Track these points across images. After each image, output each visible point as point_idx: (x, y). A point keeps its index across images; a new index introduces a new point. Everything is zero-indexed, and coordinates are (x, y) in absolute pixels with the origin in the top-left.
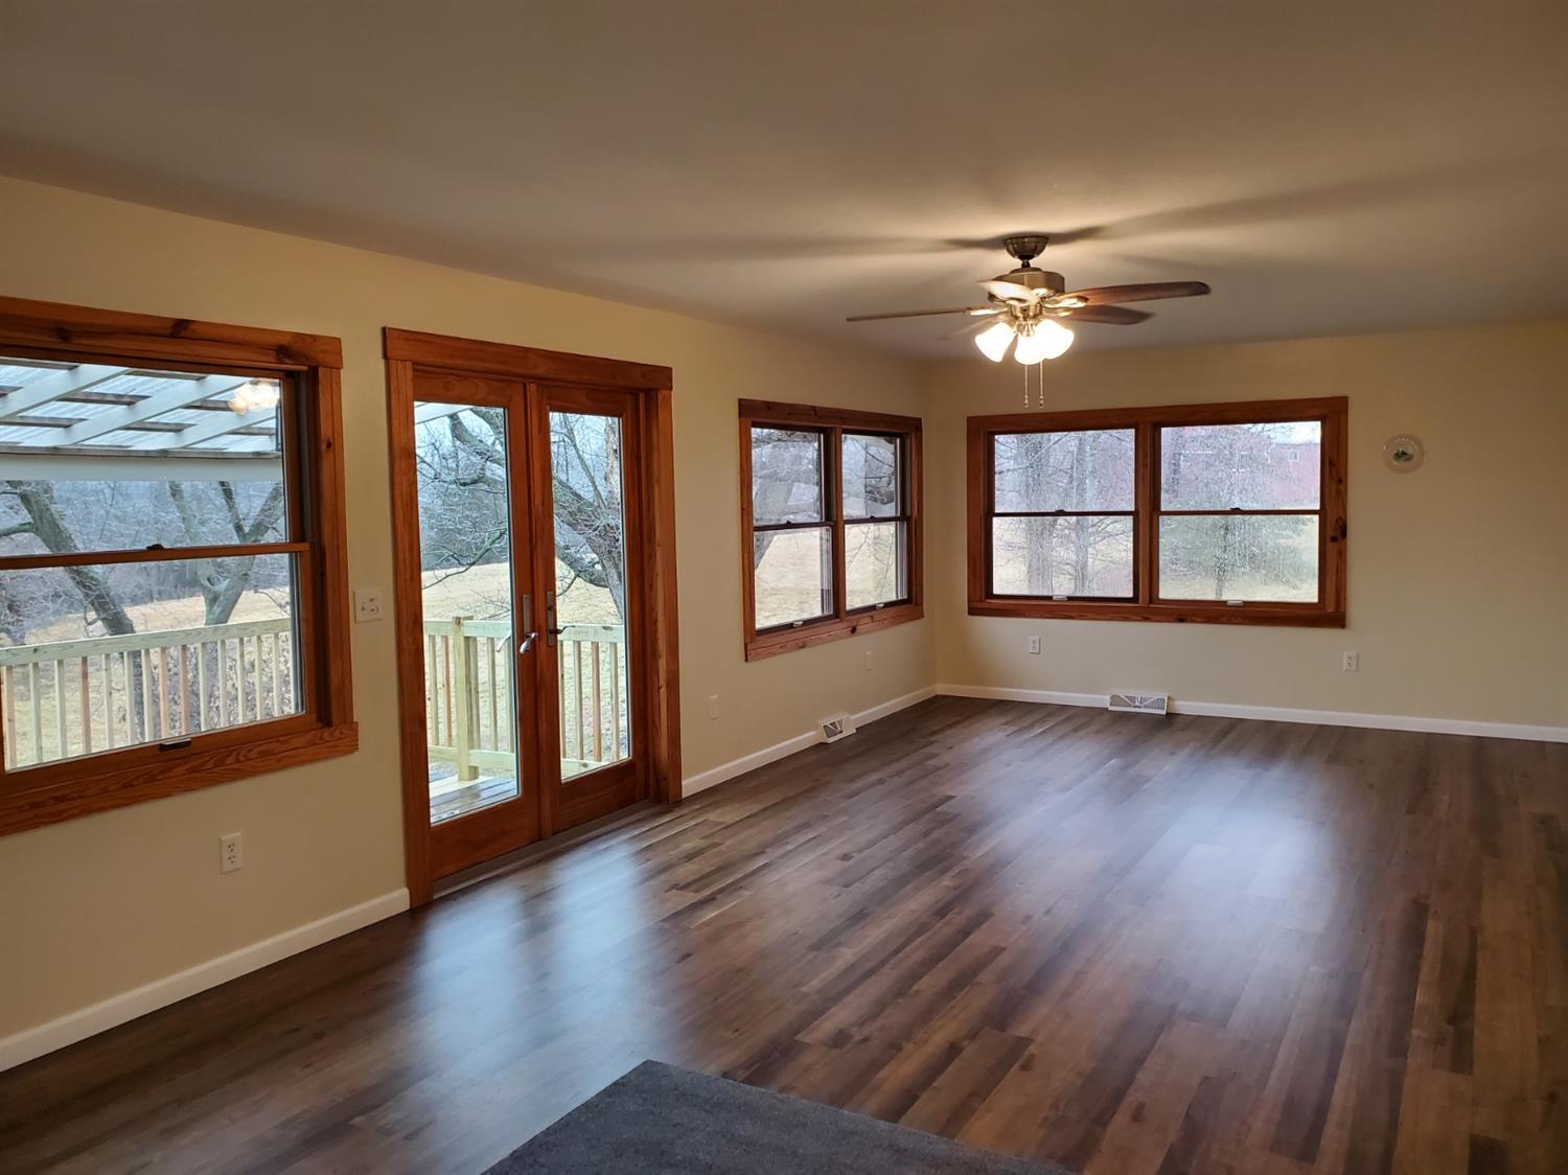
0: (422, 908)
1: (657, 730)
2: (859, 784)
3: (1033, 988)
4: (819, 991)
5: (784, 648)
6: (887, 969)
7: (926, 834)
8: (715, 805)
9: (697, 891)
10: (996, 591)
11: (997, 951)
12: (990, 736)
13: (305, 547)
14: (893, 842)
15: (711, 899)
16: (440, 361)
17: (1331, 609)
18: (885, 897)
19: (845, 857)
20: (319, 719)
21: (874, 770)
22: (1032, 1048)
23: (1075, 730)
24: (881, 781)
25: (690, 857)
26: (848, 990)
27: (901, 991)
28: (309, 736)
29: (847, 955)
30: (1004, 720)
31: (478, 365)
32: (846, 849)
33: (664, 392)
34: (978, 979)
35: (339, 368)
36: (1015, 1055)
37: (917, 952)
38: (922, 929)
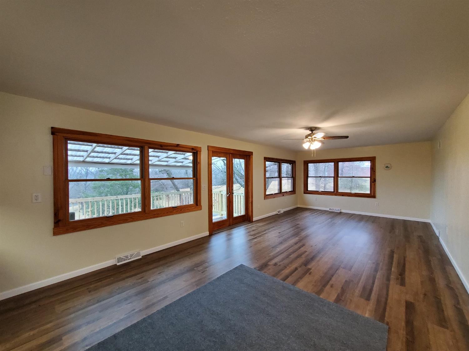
0: (211, 235)
1: (249, 210)
2: (283, 221)
3: (313, 259)
4: (273, 255)
5: (271, 198)
6: (285, 253)
7: (294, 230)
8: (259, 222)
9: (254, 236)
10: (309, 190)
11: (306, 252)
12: (307, 214)
13: (195, 178)
14: (288, 231)
15: (256, 238)
16: (216, 151)
17: (372, 194)
18: (285, 240)
19: (279, 233)
20: (196, 205)
21: (286, 219)
22: (311, 270)
23: (322, 214)
24: (287, 221)
25: (253, 231)
26: (277, 256)
27: (288, 257)
28: (194, 207)
29: (278, 249)
30: (310, 212)
31: (222, 151)
32: (280, 231)
33: (252, 156)
34: (302, 256)
35: (201, 151)
36: (308, 271)
37: (291, 250)
38: (292, 246)
